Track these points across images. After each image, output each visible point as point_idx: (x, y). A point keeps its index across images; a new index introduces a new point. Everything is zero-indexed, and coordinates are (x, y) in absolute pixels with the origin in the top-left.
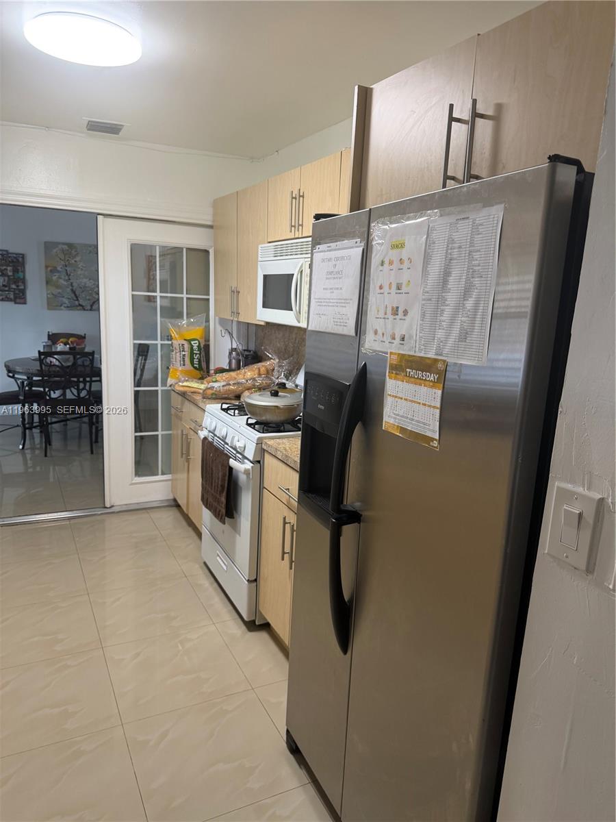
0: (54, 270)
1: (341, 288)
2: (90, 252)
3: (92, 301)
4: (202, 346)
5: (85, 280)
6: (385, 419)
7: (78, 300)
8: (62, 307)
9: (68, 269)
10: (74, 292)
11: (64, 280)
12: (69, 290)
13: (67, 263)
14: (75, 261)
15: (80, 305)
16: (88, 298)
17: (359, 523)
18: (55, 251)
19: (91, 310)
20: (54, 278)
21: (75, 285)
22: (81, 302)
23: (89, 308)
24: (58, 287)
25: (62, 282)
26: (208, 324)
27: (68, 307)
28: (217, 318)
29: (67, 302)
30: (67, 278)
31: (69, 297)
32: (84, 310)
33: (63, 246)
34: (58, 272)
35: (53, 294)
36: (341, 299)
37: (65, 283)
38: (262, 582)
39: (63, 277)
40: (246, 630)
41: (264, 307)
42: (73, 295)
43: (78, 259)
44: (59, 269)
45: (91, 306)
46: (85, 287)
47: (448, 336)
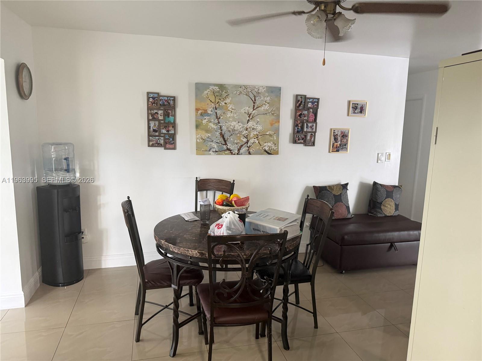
0: (204, 113)
2: (241, 93)
3: (240, 145)
5: (233, 123)
7: (226, 144)
8: (210, 152)
9: (219, 112)
10: (222, 136)
11: (214, 124)
12: (218, 134)
13: (217, 106)
14: (225, 103)
15: (228, 149)
16: (236, 141)
18: (206, 92)
19: (238, 154)
20: (204, 122)
21: (224, 128)
22: (230, 146)
23: (236, 152)
24: (207, 131)
25: (212, 125)
27: (216, 152)
29: (215, 146)
30: (216, 121)
31: (218, 141)
32: (232, 154)
33: (214, 88)
34: (209, 115)
35: (202, 139)
37: (215, 127)
39: (212, 121)
42: (222, 139)
43: (228, 101)
44: (209, 112)
45: (239, 150)
46: (234, 130)
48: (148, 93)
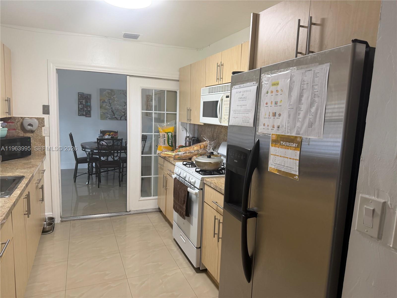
0: (104, 102)
1: (246, 105)
2: (121, 93)
3: (121, 116)
4: (173, 135)
5: (118, 106)
6: (270, 166)
7: (114, 115)
8: (107, 119)
9: (110, 101)
10: (113, 112)
11: (109, 106)
12: (110, 111)
13: (110, 98)
14: (114, 98)
15: (115, 118)
16: (119, 114)
17: (257, 218)
18: (105, 93)
19: (120, 120)
20: (104, 105)
21: (113, 108)
22: (116, 116)
23: (119, 119)
24: (106, 109)
25: (107, 107)
26: (176, 125)
27: (110, 118)
28: (180, 122)
29: (109, 116)
30: (110, 105)
31: (111, 114)
32: (117, 120)
33: (108, 91)
34: (106, 102)
35: (103, 113)
36: (246, 110)
37: (109, 108)
38: (203, 249)
39: (108, 105)
40: (195, 272)
41: (203, 116)
42: (112, 113)
43: (115, 96)
44: (106, 101)
45: (121, 118)
46: (118, 109)
47: (302, 125)
48: (78, 93)
